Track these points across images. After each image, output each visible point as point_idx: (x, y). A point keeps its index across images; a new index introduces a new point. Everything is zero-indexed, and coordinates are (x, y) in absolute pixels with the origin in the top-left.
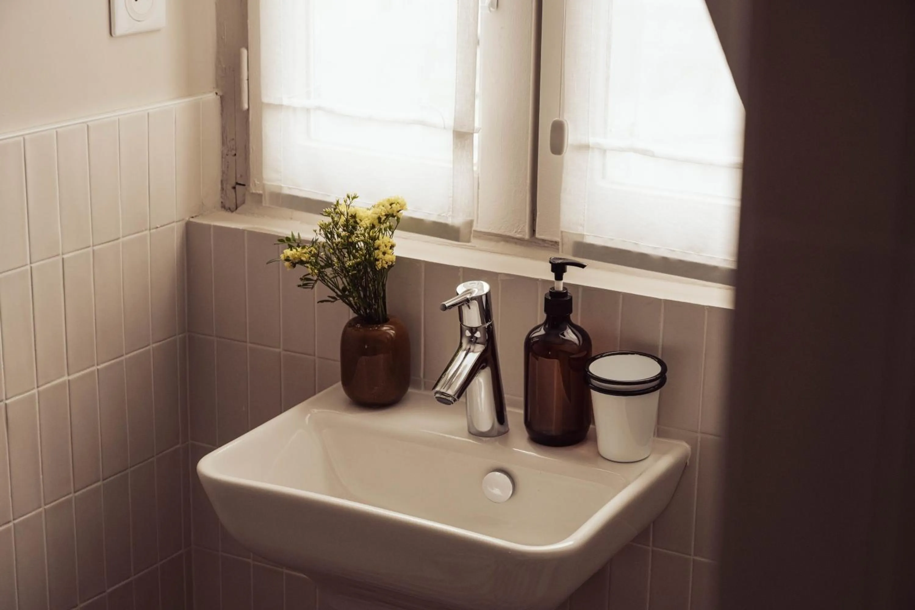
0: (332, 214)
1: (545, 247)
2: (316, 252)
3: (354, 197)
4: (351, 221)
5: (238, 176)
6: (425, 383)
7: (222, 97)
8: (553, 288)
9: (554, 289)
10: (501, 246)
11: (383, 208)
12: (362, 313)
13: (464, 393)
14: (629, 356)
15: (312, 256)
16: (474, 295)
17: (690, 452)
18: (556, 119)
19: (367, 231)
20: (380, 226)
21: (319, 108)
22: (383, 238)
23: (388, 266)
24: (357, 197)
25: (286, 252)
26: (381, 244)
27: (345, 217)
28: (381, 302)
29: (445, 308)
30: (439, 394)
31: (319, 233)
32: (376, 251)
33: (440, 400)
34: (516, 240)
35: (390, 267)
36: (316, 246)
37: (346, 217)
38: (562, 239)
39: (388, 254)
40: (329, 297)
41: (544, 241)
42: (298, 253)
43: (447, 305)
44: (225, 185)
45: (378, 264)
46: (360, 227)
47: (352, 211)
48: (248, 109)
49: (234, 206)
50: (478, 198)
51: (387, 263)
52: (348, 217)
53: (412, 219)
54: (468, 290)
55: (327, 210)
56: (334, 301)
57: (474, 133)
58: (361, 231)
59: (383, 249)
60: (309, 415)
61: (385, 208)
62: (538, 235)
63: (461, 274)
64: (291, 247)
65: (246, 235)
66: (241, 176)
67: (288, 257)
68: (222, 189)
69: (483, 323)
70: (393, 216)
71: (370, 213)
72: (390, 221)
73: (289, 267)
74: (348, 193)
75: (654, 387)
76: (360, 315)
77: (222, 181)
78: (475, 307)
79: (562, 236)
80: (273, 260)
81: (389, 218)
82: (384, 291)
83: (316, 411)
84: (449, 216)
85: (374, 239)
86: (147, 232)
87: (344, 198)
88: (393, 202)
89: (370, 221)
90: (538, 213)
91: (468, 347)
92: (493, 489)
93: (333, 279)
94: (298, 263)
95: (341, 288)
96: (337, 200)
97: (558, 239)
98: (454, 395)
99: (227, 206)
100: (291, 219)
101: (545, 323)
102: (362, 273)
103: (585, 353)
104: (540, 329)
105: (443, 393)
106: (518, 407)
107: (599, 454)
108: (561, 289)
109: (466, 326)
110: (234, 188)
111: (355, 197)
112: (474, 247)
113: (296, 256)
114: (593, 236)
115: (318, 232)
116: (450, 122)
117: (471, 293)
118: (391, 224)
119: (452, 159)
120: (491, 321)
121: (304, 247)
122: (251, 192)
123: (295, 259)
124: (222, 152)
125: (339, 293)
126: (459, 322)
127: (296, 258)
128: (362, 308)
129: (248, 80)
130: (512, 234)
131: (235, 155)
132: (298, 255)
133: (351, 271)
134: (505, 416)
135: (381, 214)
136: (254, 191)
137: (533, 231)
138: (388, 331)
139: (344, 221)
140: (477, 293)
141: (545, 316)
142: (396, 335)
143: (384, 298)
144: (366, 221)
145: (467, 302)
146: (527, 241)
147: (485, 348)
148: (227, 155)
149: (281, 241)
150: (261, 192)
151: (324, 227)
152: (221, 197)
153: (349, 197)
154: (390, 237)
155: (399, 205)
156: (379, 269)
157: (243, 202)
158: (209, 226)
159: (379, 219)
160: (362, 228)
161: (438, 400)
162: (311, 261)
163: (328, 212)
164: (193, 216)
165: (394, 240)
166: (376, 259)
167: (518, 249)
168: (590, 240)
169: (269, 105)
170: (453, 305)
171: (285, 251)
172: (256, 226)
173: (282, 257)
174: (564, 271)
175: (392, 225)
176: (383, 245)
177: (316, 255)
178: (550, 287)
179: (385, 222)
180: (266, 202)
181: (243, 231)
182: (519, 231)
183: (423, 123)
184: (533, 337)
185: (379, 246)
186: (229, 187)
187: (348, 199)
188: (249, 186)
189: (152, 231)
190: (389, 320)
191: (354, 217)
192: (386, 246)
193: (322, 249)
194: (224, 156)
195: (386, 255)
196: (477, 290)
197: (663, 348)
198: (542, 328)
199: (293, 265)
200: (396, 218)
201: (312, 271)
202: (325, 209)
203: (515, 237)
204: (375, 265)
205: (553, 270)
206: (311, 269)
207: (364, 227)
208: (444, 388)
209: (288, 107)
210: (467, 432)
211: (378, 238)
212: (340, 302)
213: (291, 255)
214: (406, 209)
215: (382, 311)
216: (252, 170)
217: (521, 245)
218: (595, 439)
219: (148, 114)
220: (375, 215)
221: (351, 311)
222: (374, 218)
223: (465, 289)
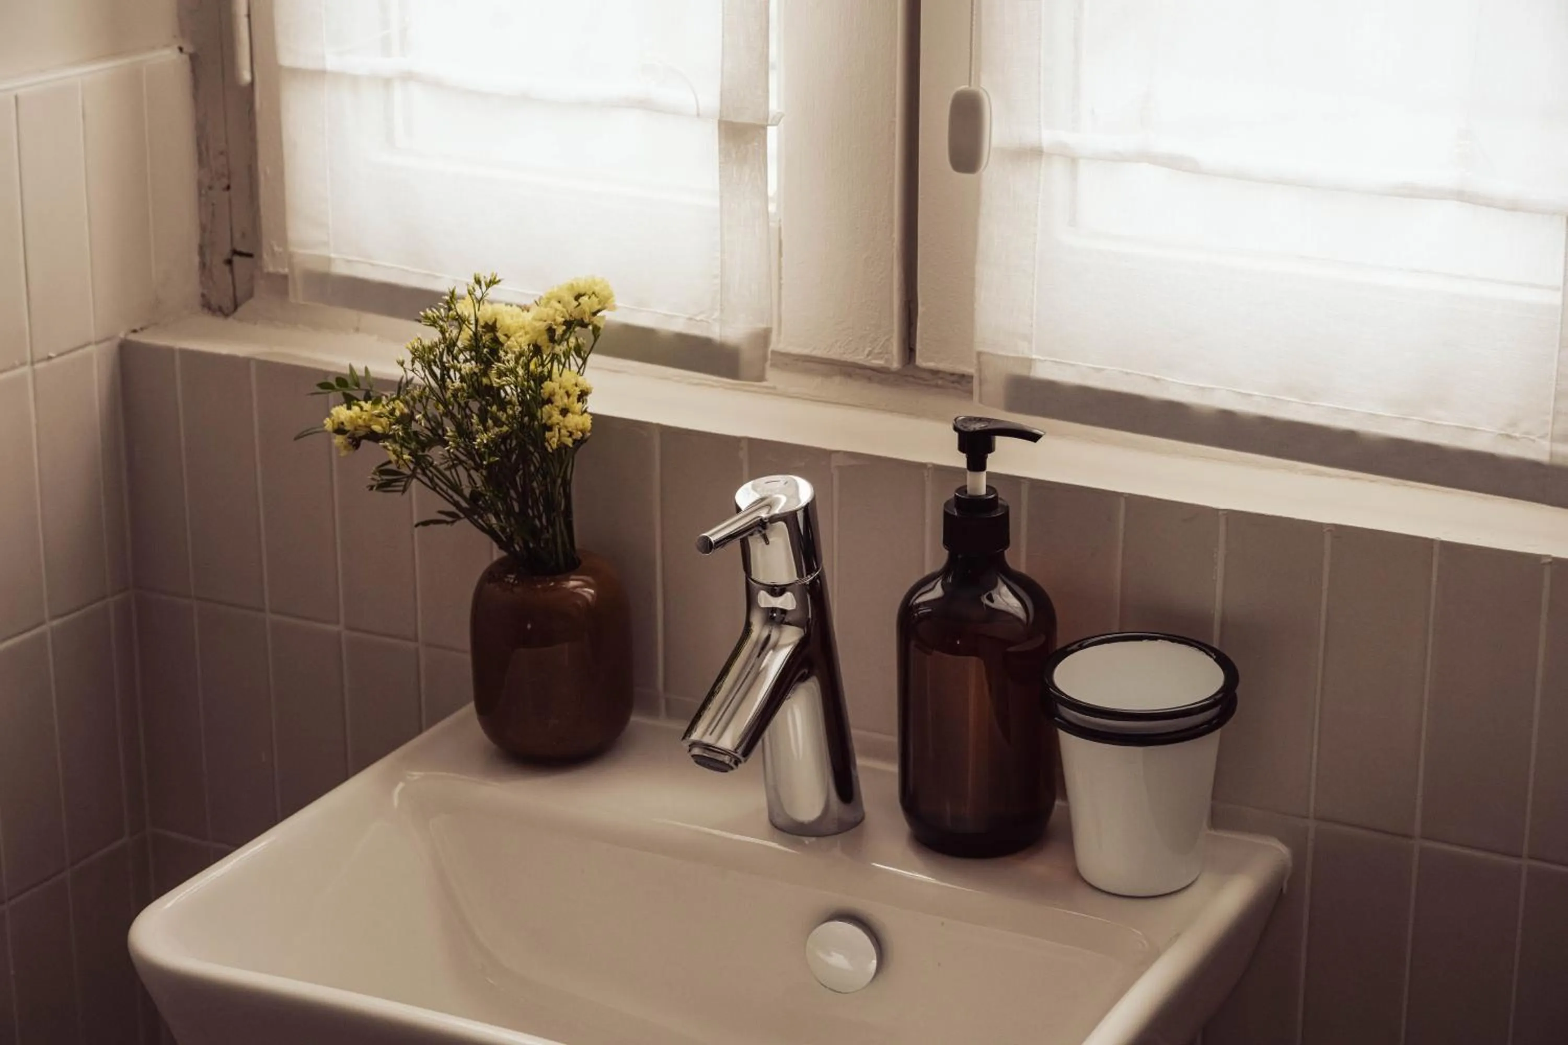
0: (441, 323)
1: (937, 386)
2: (406, 411)
3: (490, 282)
4: (486, 338)
5: (237, 236)
6: (668, 702)
7: (193, 58)
8: (963, 489)
9: (966, 491)
10: (836, 386)
11: (559, 306)
12: (518, 548)
13: (760, 743)
14: (1145, 643)
15: (398, 422)
16: (776, 511)
17: (1290, 864)
18: (963, 87)
19: (521, 362)
20: (553, 348)
21: (408, 77)
22: (560, 375)
23: (575, 441)
24: (499, 281)
25: (337, 412)
26: (557, 389)
27: (471, 330)
28: (560, 524)
29: (708, 546)
30: (700, 748)
31: (411, 368)
32: (547, 408)
33: (701, 761)
34: (869, 372)
35: (578, 443)
36: (407, 397)
37: (474, 329)
38: (980, 370)
39: (573, 413)
40: (441, 512)
41: (935, 373)
42: (365, 416)
43: (713, 539)
44: (208, 258)
45: (551, 439)
46: (507, 353)
47: (486, 312)
48: (252, 84)
49: (227, 303)
50: (780, 278)
51: (571, 434)
52: (480, 329)
53: (628, 329)
54: (762, 499)
55: (429, 312)
56: (453, 522)
57: (767, 126)
58: (508, 361)
59: (561, 401)
60: (401, 785)
61: (564, 307)
62: (920, 361)
63: (743, 454)
64: (349, 401)
65: (253, 369)
66: (243, 235)
67: (342, 423)
68: (203, 265)
69: (800, 574)
70: (584, 325)
71: (528, 317)
72: (577, 334)
73: (345, 447)
74: (477, 273)
75: (1208, 722)
76: (512, 553)
77: (201, 249)
78: (780, 537)
79: (979, 363)
80: (308, 430)
81: (574, 328)
82: (568, 497)
83: (417, 775)
84: (714, 320)
85: (541, 379)
86: (26, 369)
87: (468, 285)
88: (582, 292)
89: (528, 336)
90: (920, 309)
91: (765, 634)
92: (829, 955)
93: (447, 473)
94: (364, 438)
95: (467, 492)
96: (451, 290)
97: (970, 370)
98: (736, 751)
99: (214, 302)
100: (357, 330)
101: (944, 573)
102: (514, 457)
103: (1043, 638)
104: (933, 584)
105: (707, 747)
106: (885, 757)
107: (1077, 876)
108: (983, 491)
109: (759, 583)
110: (229, 262)
111: (492, 283)
112: (774, 388)
113: (360, 422)
114: (1052, 361)
115: (408, 365)
116: (710, 100)
117: (770, 506)
118: (581, 340)
119: (717, 188)
120: (818, 569)
121: (377, 401)
122: (265, 270)
123: (358, 428)
124: (200, 185)
125: (464, 504)
126: (743, 574)
127: (360, 426)
128: (517, 539)
129: (249, 16)
130: (860, 359)
131: (228, 188)
132: (364, 420)
133: (487, 457)
134: (854, 779)
135: (555, 320)
136: (271, 269)
137: (909, 349)
138: (579, 590)
139: (469, 337)
140: (786, 504)
141: (945, 554)
142: (598, 597)
143: (568, 512)
144: (520, 336)
145: (761, 529)
146: (896, 373)
147: (805, 635)
148: (210, 188)
149: (326, 386)
150: (286, 270)
151: (422, 355)
152: (202, 283)
153: (478, 282)
154: (579, 372)
155: (597, 300)
156: (552, 448)
157: (250, 295)
158: (170, 351)
159: (551, 331)
160: (510, 355)
161: (697, 762)
162: (394, 434)
163: (432, 318)
164: (137, 327)
165: (590, 378)
166: (545, 425)
167: (875, 392)
168: (1044, 371)
169: (295, 72)
170: (730, 537)
171: (334, 411)
172: (276, 349)
173: (328, 424)
174: (990, 448)
175: (583, 344)
176: (562, 391)
177: (406, 420)
178: (959, 485)
179: (566, 337)
180: (297, 295)
181: (247, 361)
182: (876, 351)
183: (645, 105)
184: (919, 605)
185: (552, 394)
186: (217, 262)
187: (477, 287)
188: (261, 257)
189: (38, 366)
190: (580, 562)
191: (491, 327)
192: (568, 394)
193: (419, 406)
194: (203, 190)
195: (570, 415)
196: (783, 499)
197: (1223, 624)
198: (938, 581)
199: (354, 443)
200: (590, 327)
201: (398, 456)
202: (424, 311)
203: (867, 364)
204: (544, 440)
205: (962, 448)
206: (395, 452)
207: (514, 353)
208: (711, 734)
209: (338, 76)
210: (769, 826)
211: (549, 376)
212: (465, 523)
213: (348, 419)
214: (614, 308)
215: (563, 543)
216: (264, 221)
217: (881, 382)
218: (1067, 837)
219: (16, 98)
220: (541, 323)
221: (495, 545)
222: (539, 331)
223: (756, 496)
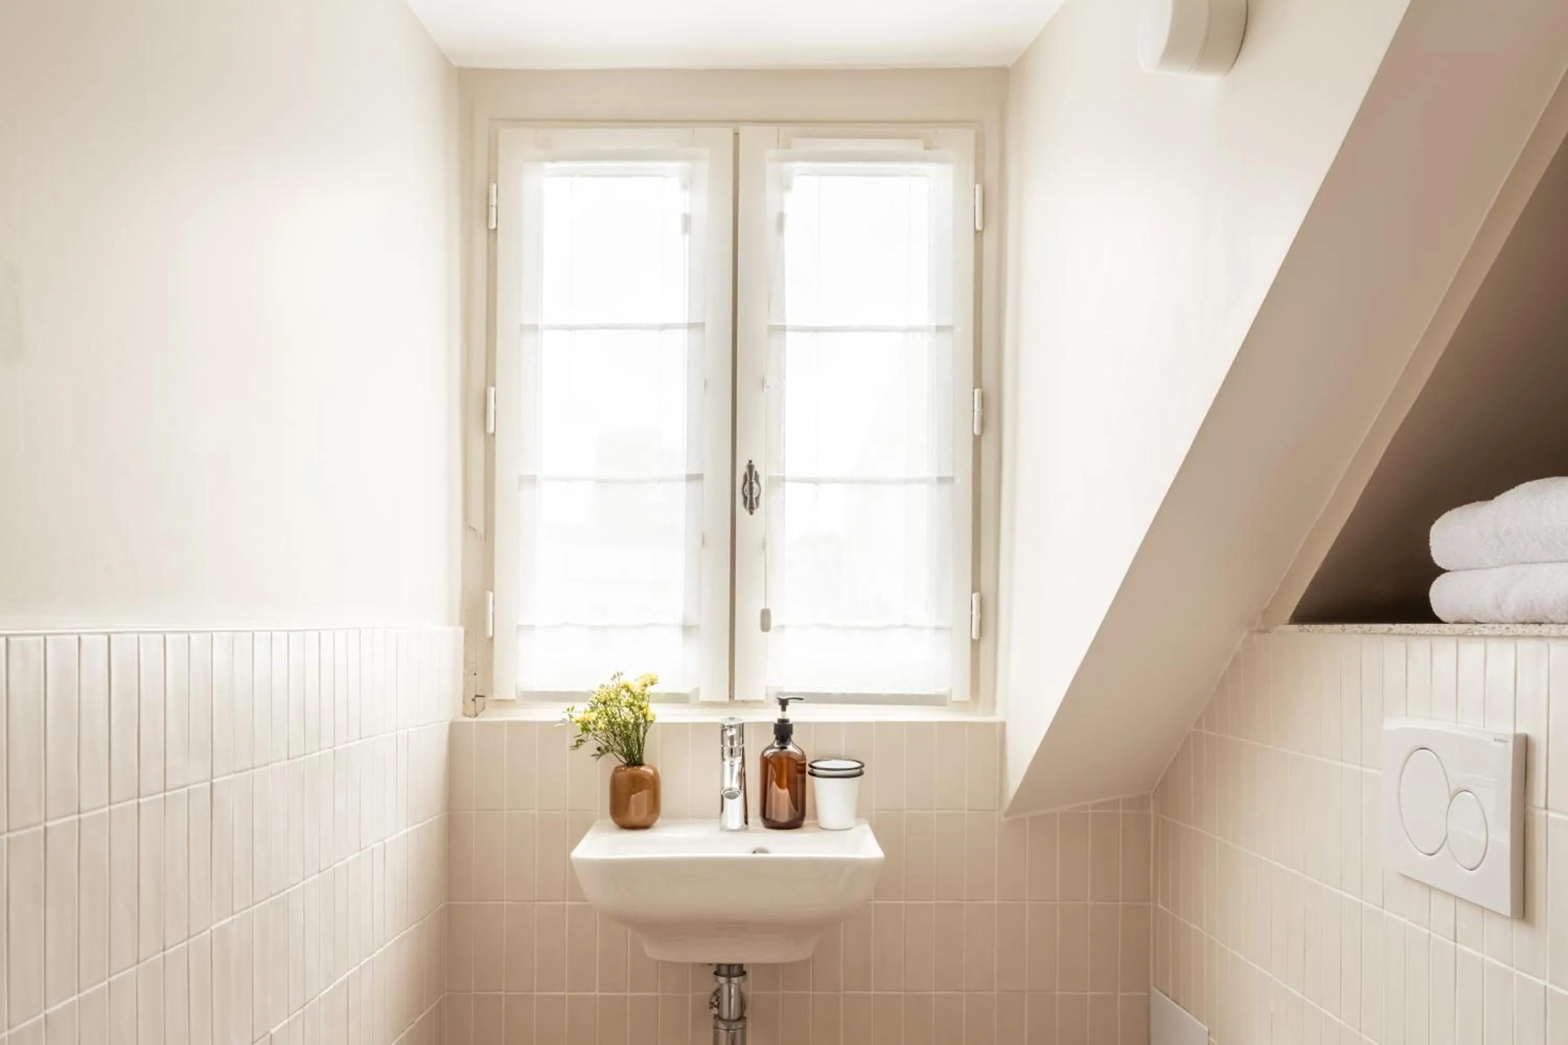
5: (478, 690)
7: (466, 632)
41: (743, 701)
44: (465, 699)
48: (493, 636)
65: (506, 724)
66: (481, 690)
68: (463, 702)
76: (623, 762)
77: (463, 696)
110: (475, 701)
124: (464, 675)
129: (493, 614)
131: (475, 674)
136: (497, 698)
138: (644, 771)
148: (469, 676)
152: (463, 708)
157: (483, 709)
158: (467, 724)
169: (524, 626)
174: (787, 704)
184: (767, 754)
186: (469, 700)
194: (465, 678)
216: (495, 682)
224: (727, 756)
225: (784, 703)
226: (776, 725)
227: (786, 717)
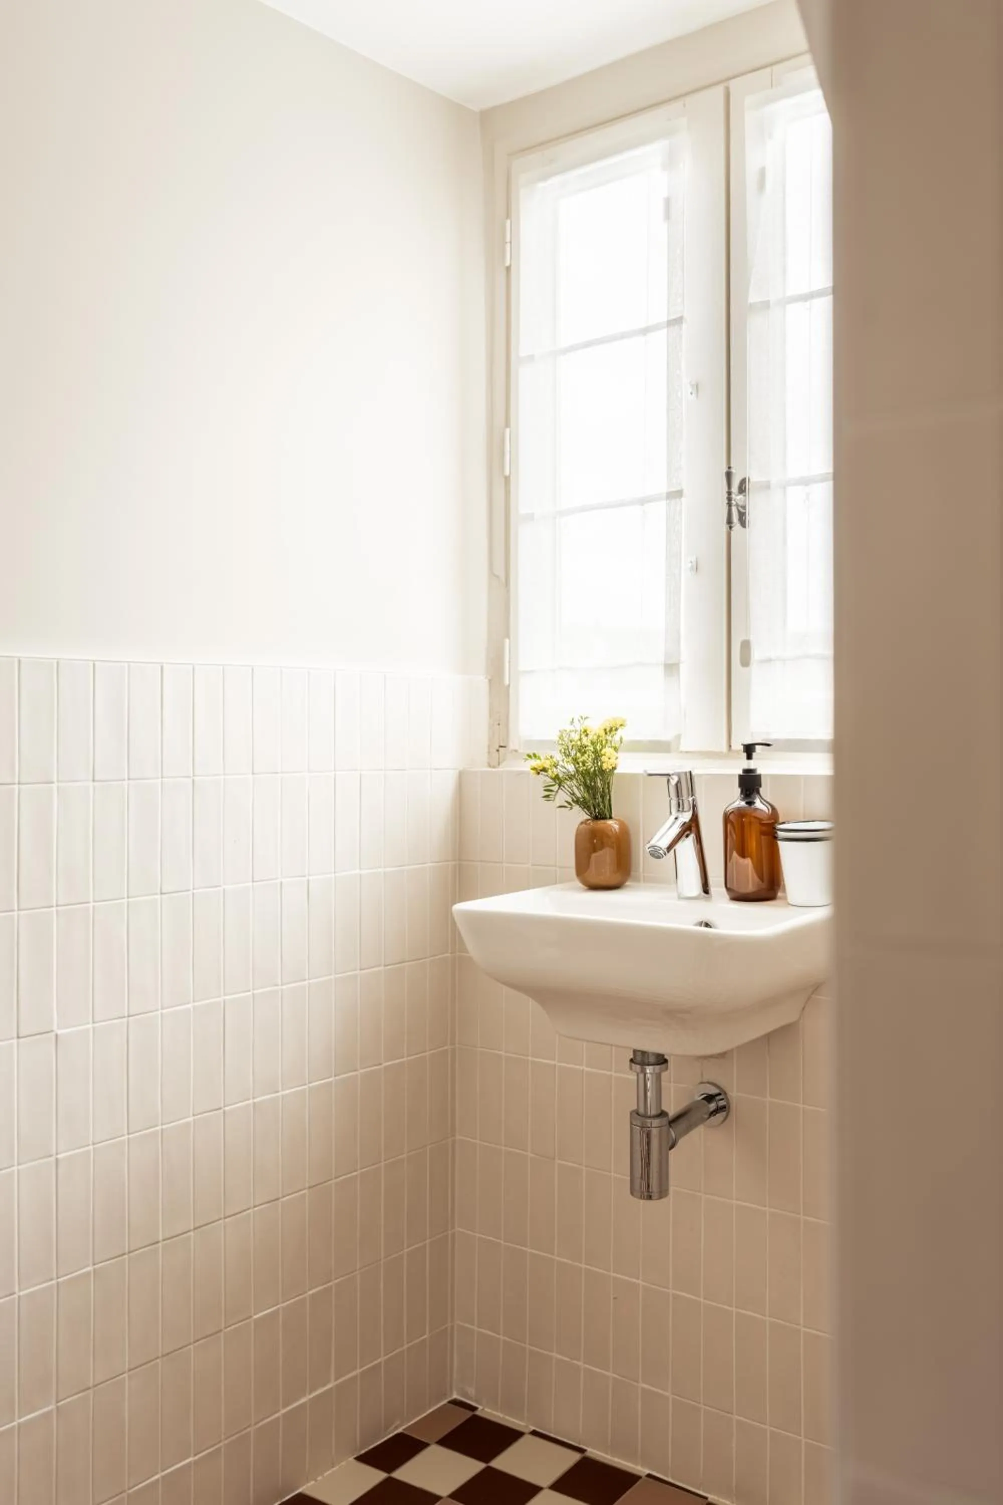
4: (583, 735)
5: (501, 740)
7: (490, 681)
9: (746, 768)
12: (592, 812)
15: (553, 765)
18: (744, 638)
23: (613, 768)
25: (532, 763)
28: (607, 804)
30: (652, 848)
32: (603, 757)
33: (652, 853)
34: (716, 754)
37: (579, 733)
39: (613, 760)
40: (568, 803)
41: (738, 752)
44: (491, 749)
45: (604, 766)
48: (509, 686)
49: (497, 764)
51: (611, 766)
52: (581, 733)
56: (572, 806)
57: (681, 663)
59: (608, 754)
62: (733, 748)
65: (504, 774)
66: (503, 740)
67: (534, 766)
68: (489, 752)
69: (688, 796)
70: (616, 729)
76: (590, 814)
77: (489, 747)
81: (613, 731)
82: (610, 794)
84: (662, 734)
91: (676, 816)
94: (541, 770)
95: (577, 794)
99: (492, 764)
101: (740, 799)
104: (736, 803)
110: (498, 751)
111: (587, 718)
113: (540, 765)
116: (662, 658)
120: (695, 795)
123: (539, 767)
124: (489, 724)
125: (575, 799)
128: (592, 809)
129: (509, 661)
131: (499, 724)
134: (709, 884)
135: (607, 726)
136: (512, 749)
137: (729, 745)
138: (612, 825)
141: (740, 791)
142: (620, 828)
143: (610, 800)
146: (725, 754)
148: (493, 725)
150: (517, 748)
152: (488, 759)
153: (582, 718)
155: (621, 720)
156: (604, 770)
157: (504, 760)
158: (477, 772)
159: (606, 730)
162: (553, 771)
164: (466, 765)
166: (602, 762)
172: (512, 768)
174: (754, 751)
176: (609, 752)
179: (610, 734)
181: (502, 772)
184: (731, 810)
185: (605, 753)
186: (495, 750)
188: (508, 746)
190: (613, 814)
191: (585, 731)
194: (490, 727)
198: (737, 801)
199: (538, 773)
203: (715, 751)
204: (602, 769)
210: (677, 898)
212: (576, 806)
213: (536, 765)
215: (608, 807)
220: (602, 727)
221: (584, 813)
222: (601, 730)
224: (674, 810)
225: (749, 750)
226: (741, 777)
227: (752, 767)
